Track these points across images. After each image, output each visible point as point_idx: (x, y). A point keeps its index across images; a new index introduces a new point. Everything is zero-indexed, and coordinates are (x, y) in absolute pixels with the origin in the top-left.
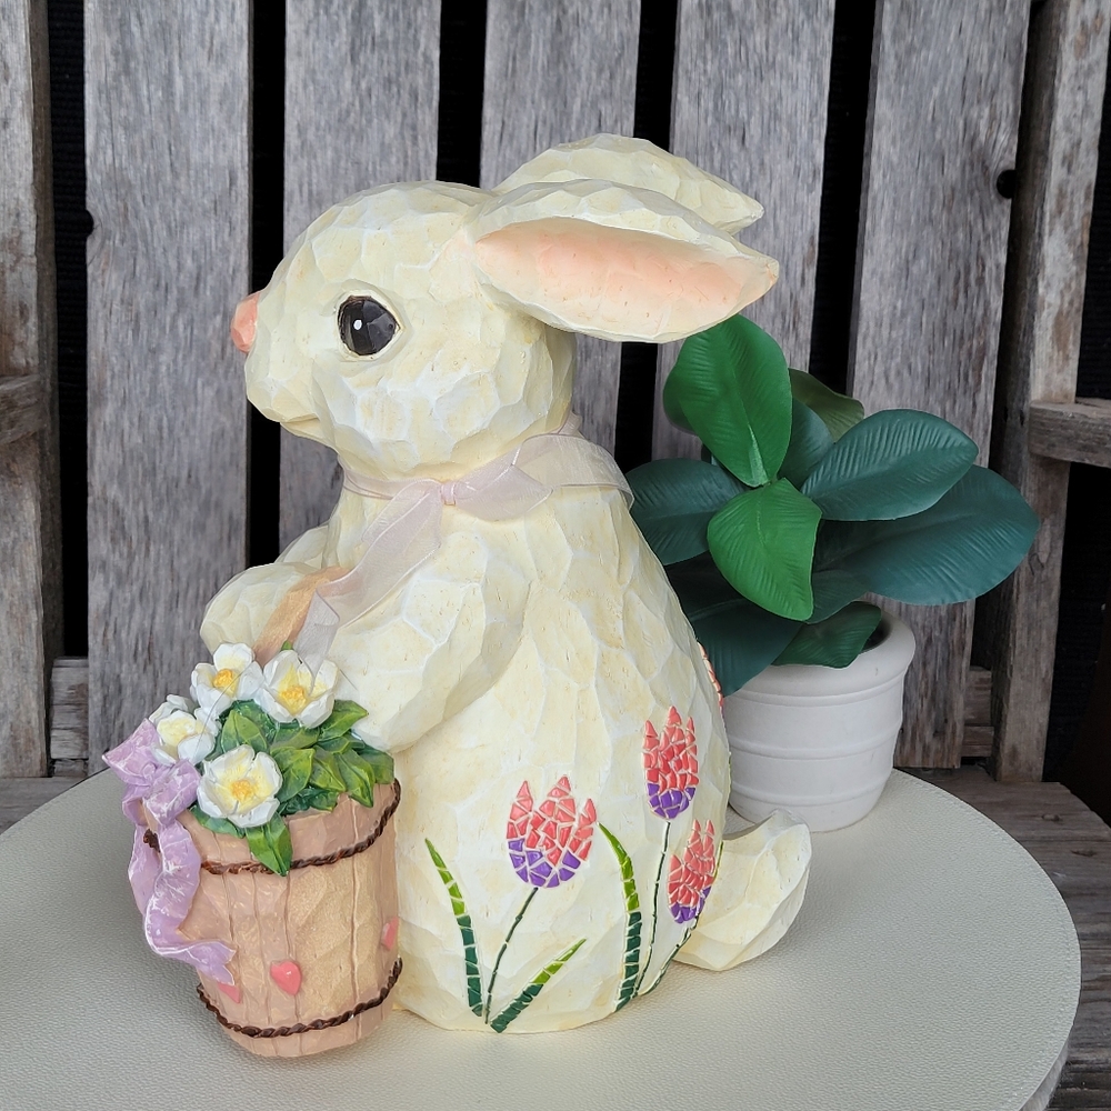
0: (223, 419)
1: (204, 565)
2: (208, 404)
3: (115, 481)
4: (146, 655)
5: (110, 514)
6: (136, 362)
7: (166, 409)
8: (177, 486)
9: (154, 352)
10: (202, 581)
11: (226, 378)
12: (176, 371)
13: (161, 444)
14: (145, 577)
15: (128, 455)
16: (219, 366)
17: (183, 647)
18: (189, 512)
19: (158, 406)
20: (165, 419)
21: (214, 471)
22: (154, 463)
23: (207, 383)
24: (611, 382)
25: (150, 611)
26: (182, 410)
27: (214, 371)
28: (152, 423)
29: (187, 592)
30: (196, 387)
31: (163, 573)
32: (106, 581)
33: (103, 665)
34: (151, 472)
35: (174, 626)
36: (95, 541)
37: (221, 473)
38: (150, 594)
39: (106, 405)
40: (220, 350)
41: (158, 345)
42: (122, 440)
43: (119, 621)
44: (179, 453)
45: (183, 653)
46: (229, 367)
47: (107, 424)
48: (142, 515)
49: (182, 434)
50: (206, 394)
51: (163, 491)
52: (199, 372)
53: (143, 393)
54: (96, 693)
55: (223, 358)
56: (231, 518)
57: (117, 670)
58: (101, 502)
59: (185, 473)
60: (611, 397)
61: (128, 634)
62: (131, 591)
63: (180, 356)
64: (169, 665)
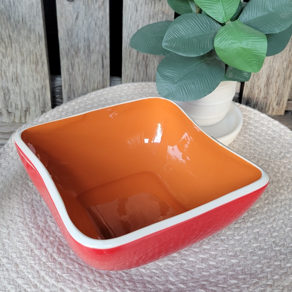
1: (31, 51)
4: (16, 80)
8: (19, 23)
10: (32, 56)
13: (11, 8)
14: (12, 55)
17: (28, 77)
18: (24, 33)
21: (31, 18)
22: (10, 15)
25: (15, 66)
29: (27, 60)
31: (18, 54)
33: (2, 84)
34: (9, 18)
35: (24, 71)
37: (34, 19)
38: (15, 61)
43: (5, 70)
44: (18, 11)
48: (8, 33)
49: (18, 4)
51: (14, 25)
54: (1, 92)
56: (39, 34)
57: (7, 85)
59: (21, 19)
61: (9, 73)
62: (8, 59)
64: (24, 83)
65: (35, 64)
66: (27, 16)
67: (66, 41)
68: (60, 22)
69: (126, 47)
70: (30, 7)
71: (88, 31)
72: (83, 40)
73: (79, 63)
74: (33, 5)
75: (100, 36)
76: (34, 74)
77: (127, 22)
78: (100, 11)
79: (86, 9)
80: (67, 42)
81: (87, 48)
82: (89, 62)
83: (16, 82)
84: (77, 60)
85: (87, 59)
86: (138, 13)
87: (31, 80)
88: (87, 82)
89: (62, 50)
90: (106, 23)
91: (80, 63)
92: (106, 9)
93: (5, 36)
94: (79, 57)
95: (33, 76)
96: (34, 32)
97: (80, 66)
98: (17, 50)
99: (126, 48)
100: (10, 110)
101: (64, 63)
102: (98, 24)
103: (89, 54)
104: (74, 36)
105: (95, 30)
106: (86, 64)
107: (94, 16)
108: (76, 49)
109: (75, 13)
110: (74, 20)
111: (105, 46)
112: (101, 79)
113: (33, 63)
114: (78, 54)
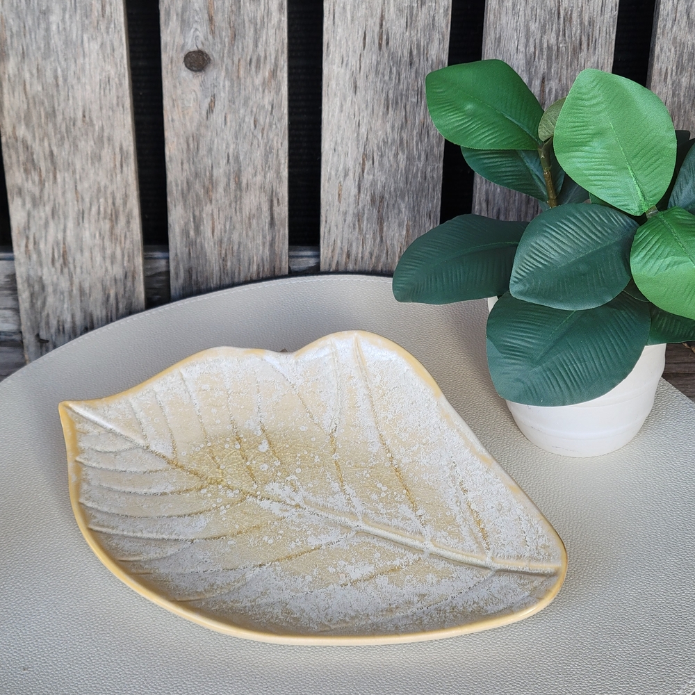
0: (108, 67)
1: (102, 189)
2: (94, 56)
3: (23, 123)
4: (61, 260)
5: (21, 149)
6: (30, 22)
7: (58, 61)
8: (74, 125)
9: (45, 13)
10: (102, 200)
11: (108, 32)
12: (64, 29)
13: (58, 91)
14: (55, 200)
15: (31, 101)
16: (100, 23)
17: (91, 253)
18: (87, 146)
19: (52, 59)
20: (59, 70)
21: (104, 111)
22: (54, 108)
23: (92, 38)
24: (444, 25)
25: (62, 227)
26: (73, 60)
27: (97, 27)
28: (49, 74)
29: (90, 209)
30: (82, 42)
31: (70, 195)
32: (24, 204)
33: (28, 270)
34: (52, 114)
35: (82, 238)
36: (11, 172)
37: (111, 113)
38: (61, 213)
39: (9, 59)
40: (100, 9)
41: (48, 7)
42: (25, 89)
43: (37, 235)
44: (73, 97)
45: (92, 259)
46: (109, 23)
47: (11, 76)
48: (47, 149)
49: (75, 82)
50: (92, 48)
51: (63, 129)
52: (84, 29)
53: (39, 49)
54: (24, 291)
55: (103, 16)
56: (121, 149)
57: (40, 274)
58: (11, 141)
59: (80, 115)
60: (443, 38)
61: (46, 244)
62: (45, 211)
63: (67, 16)
64: (81, 268)
65: (111, 220)
66: (95, 107)
67: (182, 164)
68: (170, 119)
69: (330, 174)
70: (102, 85)
71: (237, 138)
72: (225, 161)
73: (212, 215)
74: (109, 81)
75: (265, 149)
76: (107, 243)
77: (333, 116)
78: (266, 91)
79: (232, 86)
80: (186, 166)
81: (235, 179)
82: (238, 214)
83: (62, 267)
84: (208, 209)
85: (233, 204)
86: (358, 93)
87: (98, 259)
88: (232, 263)
89: (174, 184)
90: (280, 119)
91: (216, 217)
92: (280, 86)
93: (41, 155)
94: (213, 202)
95: (104, 249)
96: (109, 145)
97: (216, 223)
98: (67, 187)
99: (329, 179)
100: (43, 336)
101: (177, 216)
102: (261, 121)
103: (238, 193)
104: (203, 151)
105: (255, 136)
106: (231, 218)
107: (251, 103)
108: (207, 183)
109: (206, 97)
110: (204, 113)
111: (278, 173)
112: (267, 252)
113: (105, 218)
114: (211, 193)
